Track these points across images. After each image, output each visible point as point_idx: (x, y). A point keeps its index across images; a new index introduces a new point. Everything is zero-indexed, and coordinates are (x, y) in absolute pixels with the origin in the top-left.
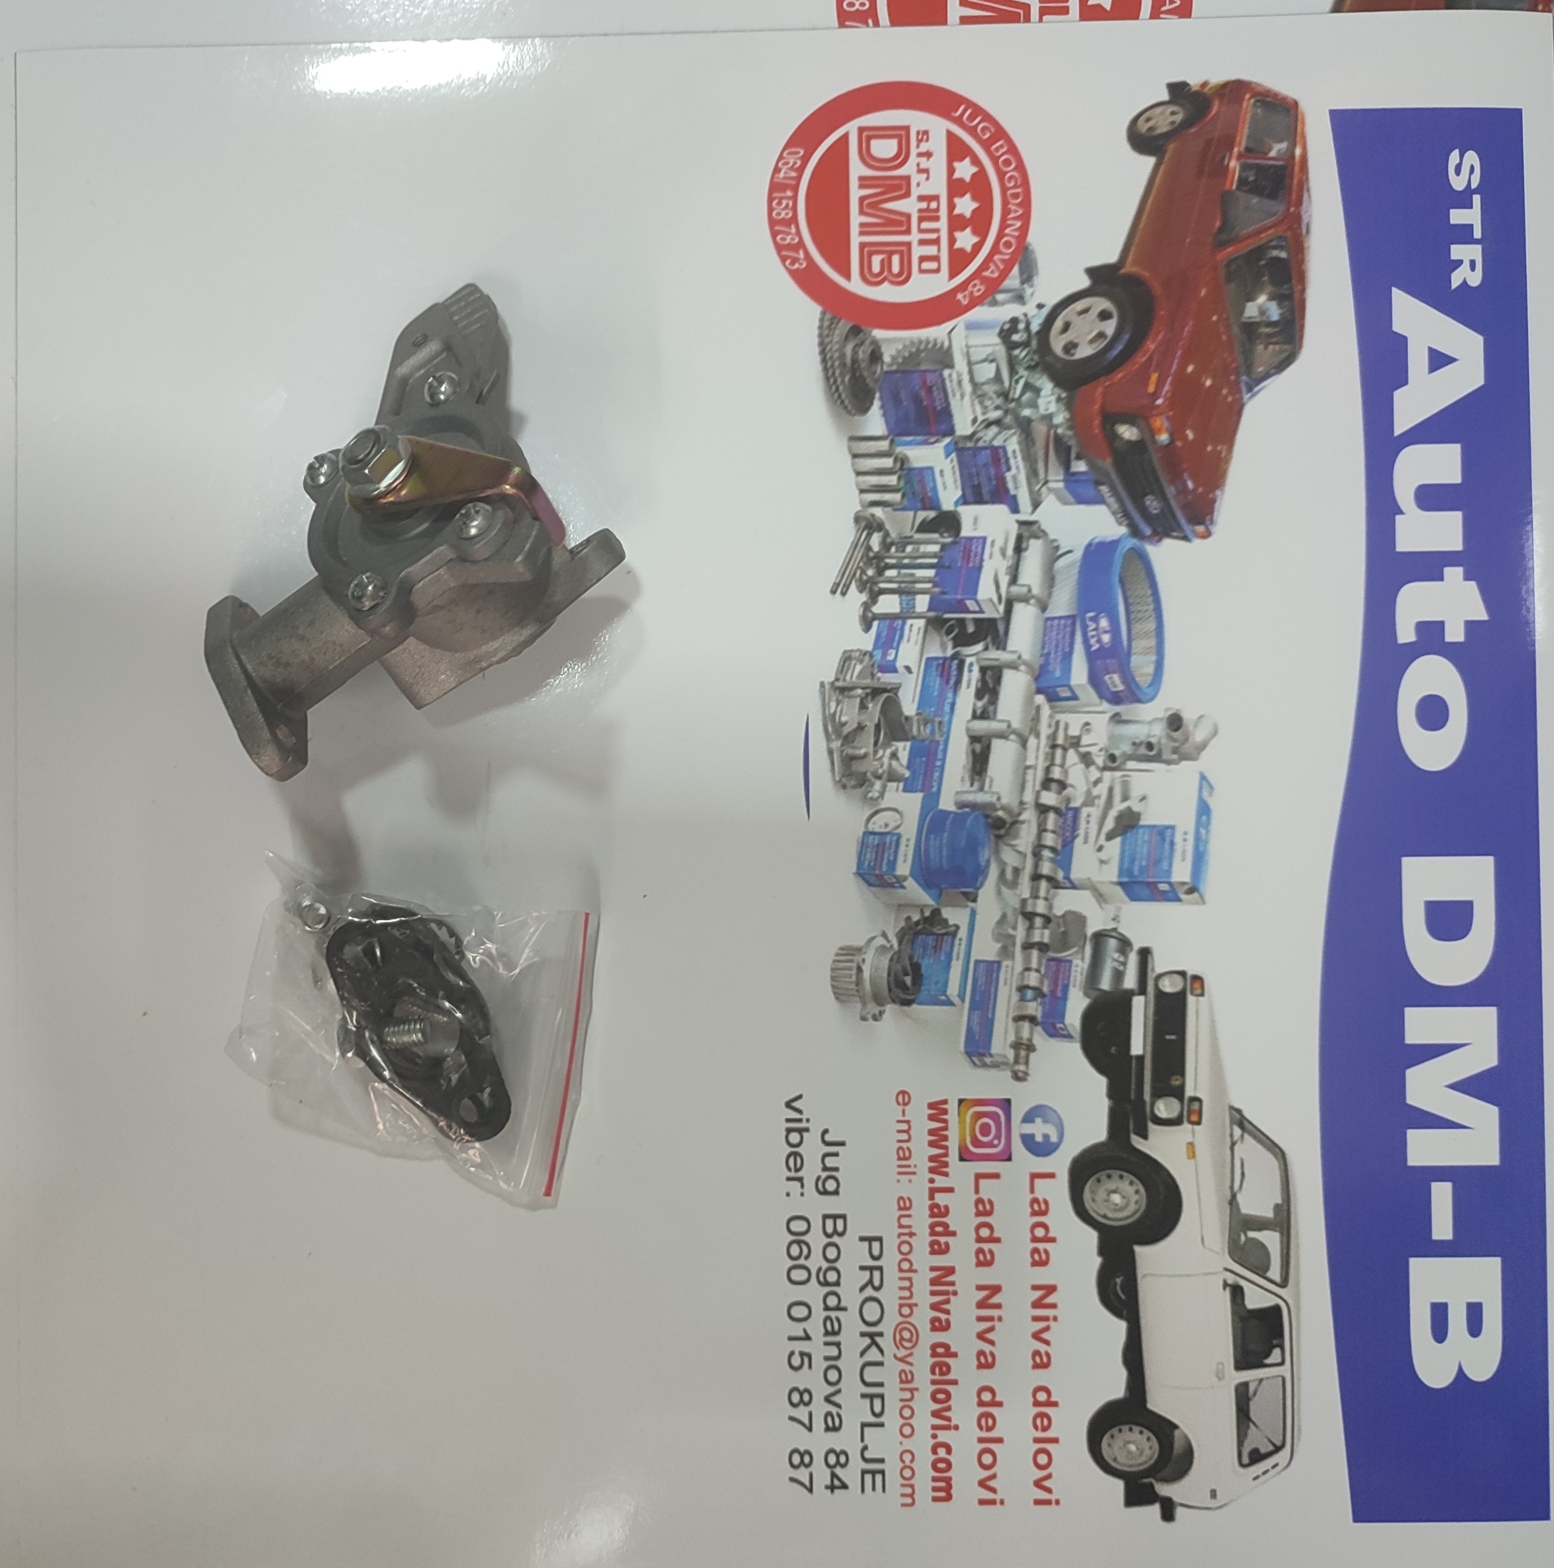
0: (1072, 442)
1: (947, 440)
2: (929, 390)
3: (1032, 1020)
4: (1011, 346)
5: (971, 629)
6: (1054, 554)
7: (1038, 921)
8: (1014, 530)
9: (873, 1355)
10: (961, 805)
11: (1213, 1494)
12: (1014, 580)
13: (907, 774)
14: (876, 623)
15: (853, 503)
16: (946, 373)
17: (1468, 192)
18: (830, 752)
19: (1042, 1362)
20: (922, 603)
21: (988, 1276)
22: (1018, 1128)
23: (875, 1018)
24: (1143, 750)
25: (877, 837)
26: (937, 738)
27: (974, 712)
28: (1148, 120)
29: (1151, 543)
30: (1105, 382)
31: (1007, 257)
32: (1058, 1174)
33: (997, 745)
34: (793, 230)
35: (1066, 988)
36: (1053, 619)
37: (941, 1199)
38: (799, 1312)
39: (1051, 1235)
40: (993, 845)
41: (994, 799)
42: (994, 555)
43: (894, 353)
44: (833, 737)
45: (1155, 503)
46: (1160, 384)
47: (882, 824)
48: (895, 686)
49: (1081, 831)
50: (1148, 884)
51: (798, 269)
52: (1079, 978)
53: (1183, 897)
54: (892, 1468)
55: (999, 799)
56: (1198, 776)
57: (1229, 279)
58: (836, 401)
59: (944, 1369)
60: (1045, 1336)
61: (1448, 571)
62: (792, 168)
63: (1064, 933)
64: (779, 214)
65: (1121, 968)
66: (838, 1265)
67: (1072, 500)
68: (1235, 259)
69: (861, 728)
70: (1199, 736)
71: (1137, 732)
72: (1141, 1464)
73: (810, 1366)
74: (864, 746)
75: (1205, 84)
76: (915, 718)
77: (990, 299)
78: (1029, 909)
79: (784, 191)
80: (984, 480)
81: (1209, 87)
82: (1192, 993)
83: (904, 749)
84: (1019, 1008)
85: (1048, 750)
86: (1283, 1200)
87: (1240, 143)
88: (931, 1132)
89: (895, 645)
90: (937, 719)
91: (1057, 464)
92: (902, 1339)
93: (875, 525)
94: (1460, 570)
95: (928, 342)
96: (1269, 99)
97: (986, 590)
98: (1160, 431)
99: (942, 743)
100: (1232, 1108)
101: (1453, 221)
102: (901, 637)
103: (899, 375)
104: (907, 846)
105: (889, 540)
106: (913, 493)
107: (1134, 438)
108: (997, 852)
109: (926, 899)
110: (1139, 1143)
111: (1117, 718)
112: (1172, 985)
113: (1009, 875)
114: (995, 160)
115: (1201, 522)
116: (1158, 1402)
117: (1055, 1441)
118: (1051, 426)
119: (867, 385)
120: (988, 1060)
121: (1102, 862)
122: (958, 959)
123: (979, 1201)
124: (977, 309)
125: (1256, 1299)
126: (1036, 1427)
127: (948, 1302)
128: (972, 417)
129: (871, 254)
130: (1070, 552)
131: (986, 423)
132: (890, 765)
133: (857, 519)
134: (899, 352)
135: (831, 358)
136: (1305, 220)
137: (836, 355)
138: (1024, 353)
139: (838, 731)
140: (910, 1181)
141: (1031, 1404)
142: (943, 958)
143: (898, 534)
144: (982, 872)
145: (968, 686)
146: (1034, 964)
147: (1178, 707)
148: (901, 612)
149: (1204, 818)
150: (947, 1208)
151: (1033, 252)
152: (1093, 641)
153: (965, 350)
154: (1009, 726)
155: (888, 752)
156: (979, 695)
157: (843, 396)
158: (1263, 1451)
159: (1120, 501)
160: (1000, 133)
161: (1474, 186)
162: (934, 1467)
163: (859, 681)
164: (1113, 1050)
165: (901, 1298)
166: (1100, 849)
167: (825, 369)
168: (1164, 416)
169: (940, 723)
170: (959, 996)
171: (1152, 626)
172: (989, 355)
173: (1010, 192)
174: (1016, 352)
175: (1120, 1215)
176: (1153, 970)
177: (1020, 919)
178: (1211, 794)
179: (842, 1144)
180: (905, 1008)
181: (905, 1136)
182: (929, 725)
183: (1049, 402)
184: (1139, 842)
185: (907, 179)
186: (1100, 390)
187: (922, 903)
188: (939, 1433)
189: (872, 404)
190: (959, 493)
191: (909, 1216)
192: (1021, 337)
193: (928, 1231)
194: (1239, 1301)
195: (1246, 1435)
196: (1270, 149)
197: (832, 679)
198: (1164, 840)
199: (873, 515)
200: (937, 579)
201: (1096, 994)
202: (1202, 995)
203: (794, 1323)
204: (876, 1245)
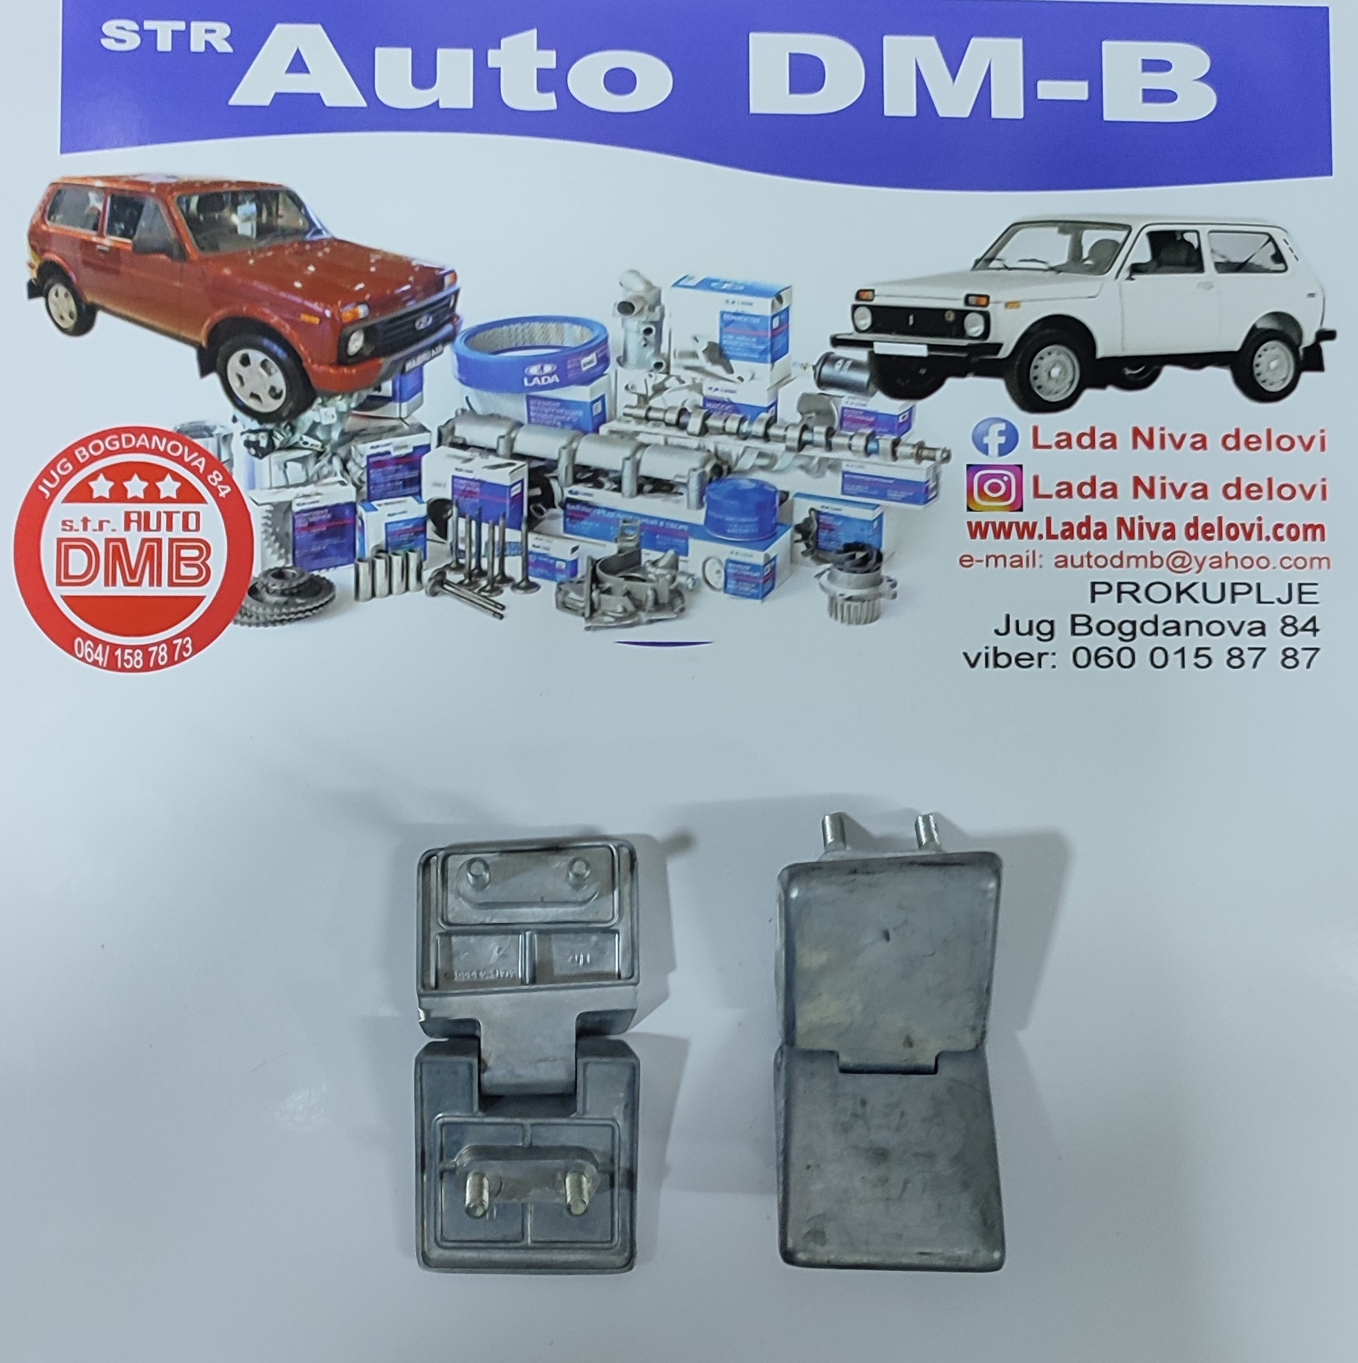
0: (365, 394)
1: (360, 509)
2: (311, 525)
3: (896, 444)
4: (271, 448)
5: (538, 492)
6: (468, 414)
7: (806, 436)
8: (446, 450)
9: (1197, 592)
10: (700, 504)
11: (1312, 295)
12: (493, 451)
13: (671, 552)
14: (532, 579)
15: (418, 597)
16: (296, 509)
17: (142, 32)
18: (651, 622)
19: (1201, 442)
20: (513, 536)
21: (1126, 488)
22: (993, 458)
23: (894, 585)
24: (652, 337)
25: (729, 581)
26: (638, 523)
27: (615, 490)
28: (62, 318)
29: (460, 324)
30: (307, 363)
31: (186, 449)
32: (1034, 424)
33: (644, 471)
34: (154, 649)
35: (867, 413)
36: (529, 418)
37: (1057, 529)
38: (1159, 659)
39: (1088, 431)
40: (737, 476)
41: (696, 474)
42: (469, 469)
43: (276, 557)
44: (636, 619)
45: (424, 319)
46: (311, 312)
47: (717, 575)
48: (590, 562)
49: (725, 396)
50: (773, 337)
51: (193, 645)
52: (856, 401)
53: (784, 306)
54: (1296, 577)
55: (695, 470)
56: (675, 289)
57: (215, 248)
58: (320, 613)
59: (1208, 528)
60: (1177, 439)
61: (490, 64)
62: (94, 650)
63: (818, 413)
64: (138, 663)
65: (849, 363)
66: (1117, 624)
67: (418, 395)
68: (197, 242)
69: (628, 593)
70: (639, 288)
71: (635, 343)
72: (1288, 358)
73: (1208, 649)
74: (645, 591)
75: (31, 266)
76: (619, 544)
77: (224, 465)
78: (795, 444)
79: (117, 657)
80: (399, 476)
81: (34, 262)
82: (872, 300)
83: (648, 554)
84: (885, 455)
85: (651, 423)
86: (1055, 226)
87: (88, 235)
88: (997, 536)
89: (552, 561)
90: (621, 524)
91: (383, 408)
92: (1182, 566)
93: (439, 578)
94: (491, 53)
95: (265, 524)
96: (48, 208)
97: (502, 477)
98: (356, 314)
99: (643, 520)
100: (974, 268)
101: (168, 48)
102: (544, 555)
103: (297, 552)
104: (737, 554)
105: (454, 565)
106: (410, 541)
107: (361, 338)
108: (742, 472)
109: (786, 537)
110: (1006, 350)
111: (621, 360)
112: (864, 318)
113: (764, 462)
114: (93, 459)
115: (442, 279)
116: (1234, 343)
117: (1269, 432)
118: (348, 412)
119: (305, 583)
120: (932, 485)
121: (752, 378)
122: (840, 510)
123: (1058, 493)
124: (235, 478)
125: (1143, 254)
126: (1257, 448)
127: (1148, 525)
128: (338, 485)
129: (179, 576)
130: (467, 398)
131: (345, 474)
132: (663, 567)
133: (434, 594)
134: (273, 552)
135: (279, 615)
136: (164, 180)
137: (276, 611)
138: (279, 436)
139: (632, 615)
140: (1041, 556)
141: (1238, 452)
142: (839, 523)
143: (448, 557)
144: (761, 487)
145: (590, 495)
146: (845, 441)
147: (613, 305)
148: (521, 554)
149: (713, 285)
150: (1065, 524)
151: (183, 425)
152: (550, 381)
153: (276, 490)
154: (628, 459)
155: (650, 569)
156: (599, 485)
157: (316, 605)
158: (1273, 251)
159: (421, 351)
160: (69, 453)
161: (136, 27)
162: (1295, 538)
163: (585, 592)
164: (923, 371)
165: (1146, 566)
166: (741, 379)
167: (290, 621)
168: (341, 310)
169: (624, 522)
170: (874, 509)
171: (537, 326)
172: (280, 469)
173: (124, 446)
174: (277, 443)
175: (1070, 370)
176: (850, 334)
177: (802, 453)
178: (691, 278)
179: (1008, 617)
180: (885, 558)
181: (1001, 560)
182: (627, 531)
183: (326, 413)
184: (736, 343)
185: (108, 541)
186: (315, 366)
187: (789, 539)
188: (1264, 535)
189: (324, 578)
190: (410, 499)
191: (1072, 557)
192: (262, 437)
193: (1085, 540)
194: (1144, 268)
195: (1258, 266)
196: (97, 209)
197: (582, 620)
198: (733, 321)
199: (430, 579)
200: (491, 522)
201: (872, 387)
202: (873, 291)
203: (1169, 662)
204: (1098, 588)
